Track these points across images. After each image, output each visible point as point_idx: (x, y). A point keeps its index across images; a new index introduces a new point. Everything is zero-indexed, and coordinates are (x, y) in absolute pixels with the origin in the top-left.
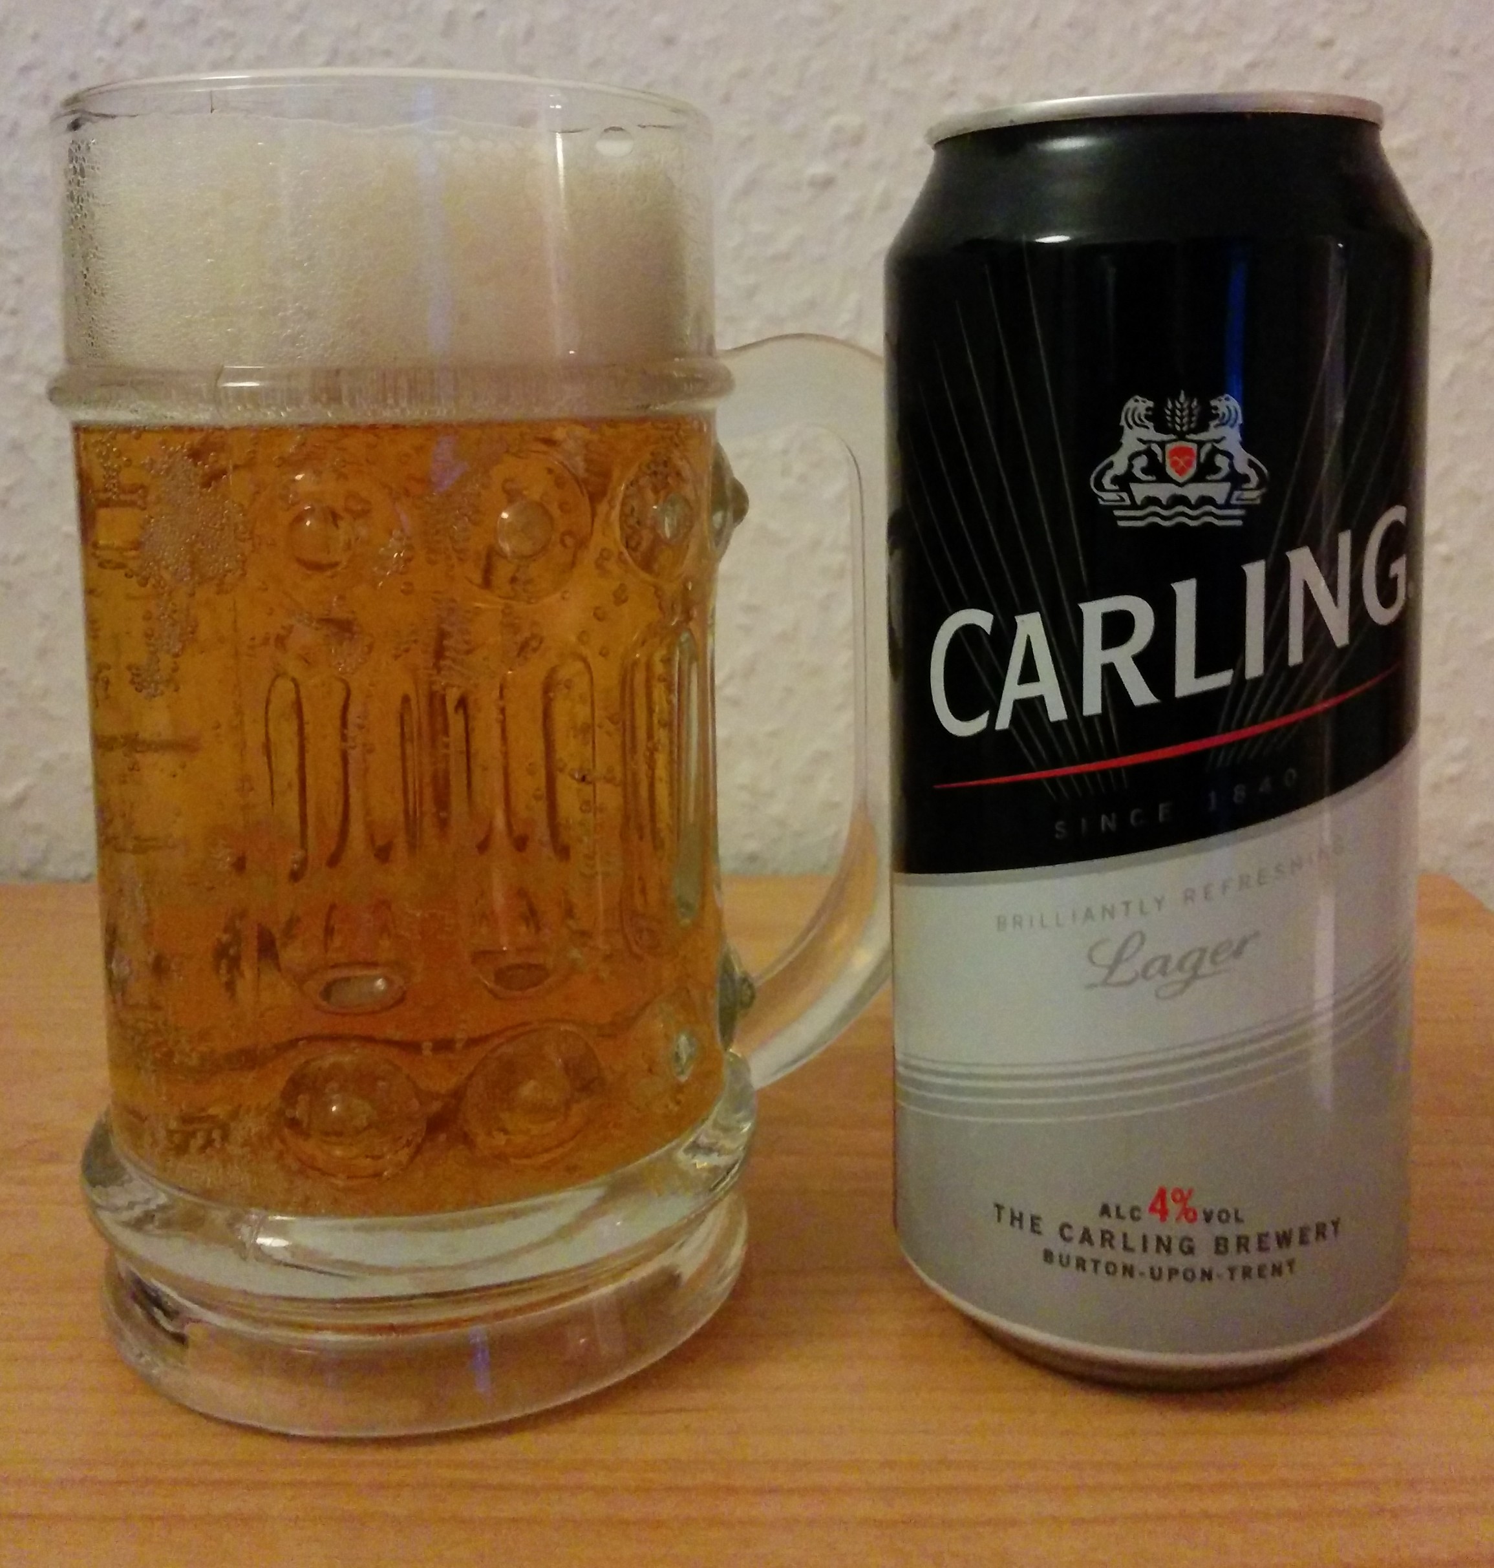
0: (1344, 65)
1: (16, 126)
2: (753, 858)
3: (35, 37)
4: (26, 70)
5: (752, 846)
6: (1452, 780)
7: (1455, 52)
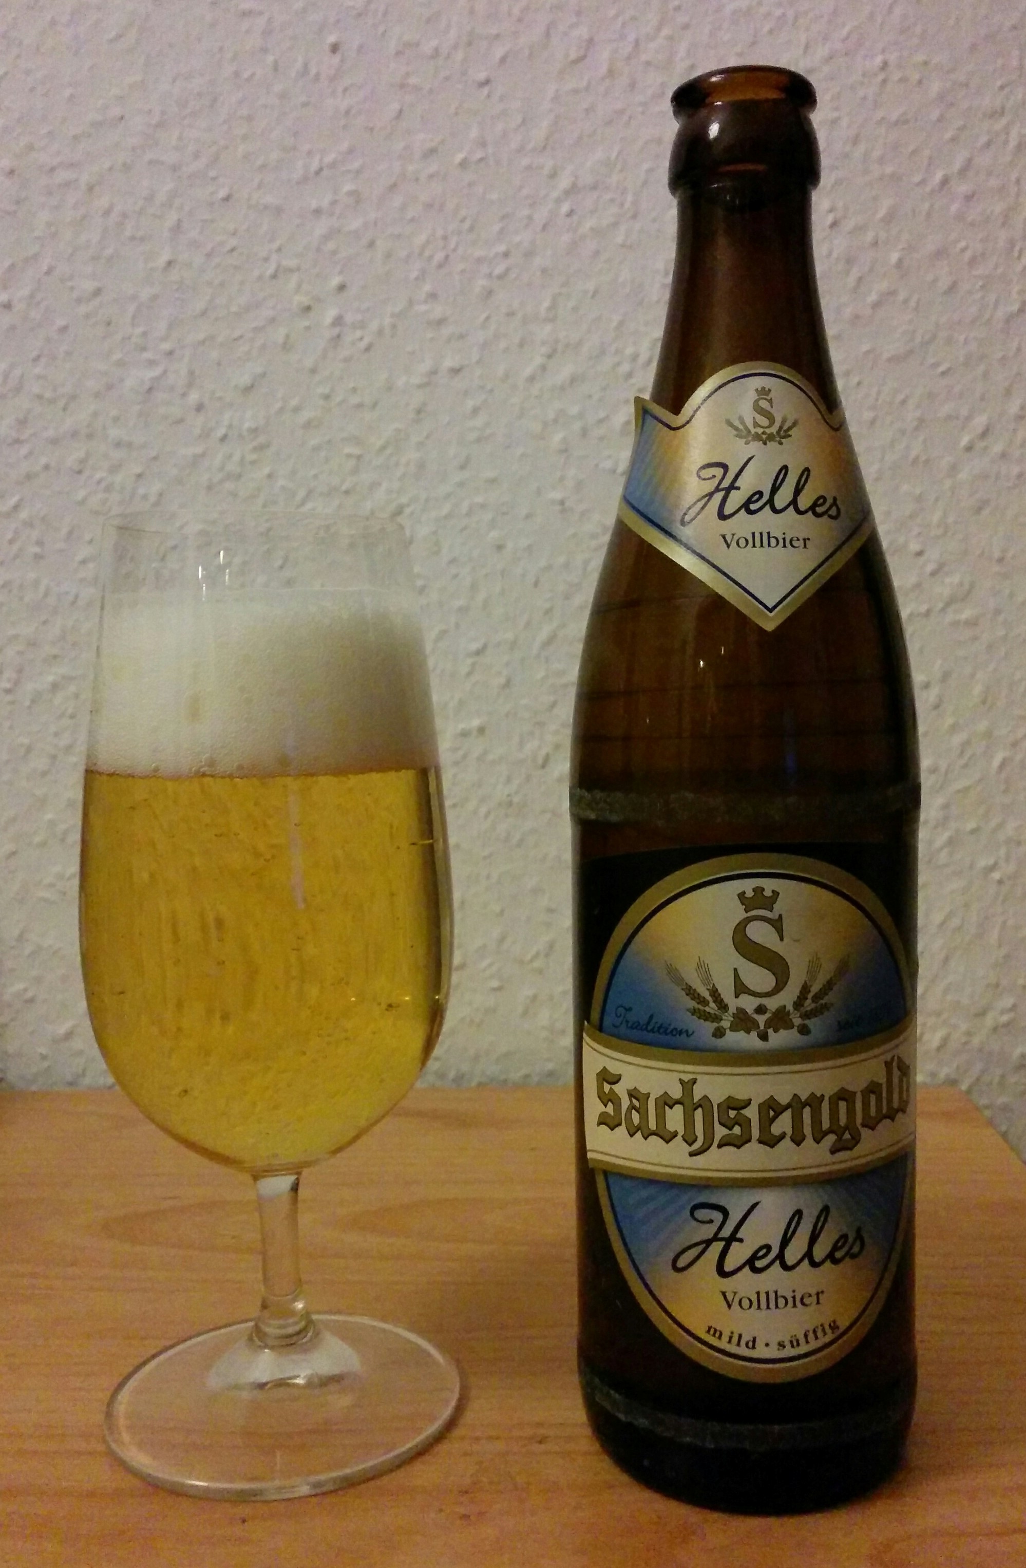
0: (930, 568)
1: (77, 597)
2: (551, 1074)
3: (91, 542)
4: (84, 562)
5: (550, 1066)
6: (1007, 1025)
7: (1000, 560)
